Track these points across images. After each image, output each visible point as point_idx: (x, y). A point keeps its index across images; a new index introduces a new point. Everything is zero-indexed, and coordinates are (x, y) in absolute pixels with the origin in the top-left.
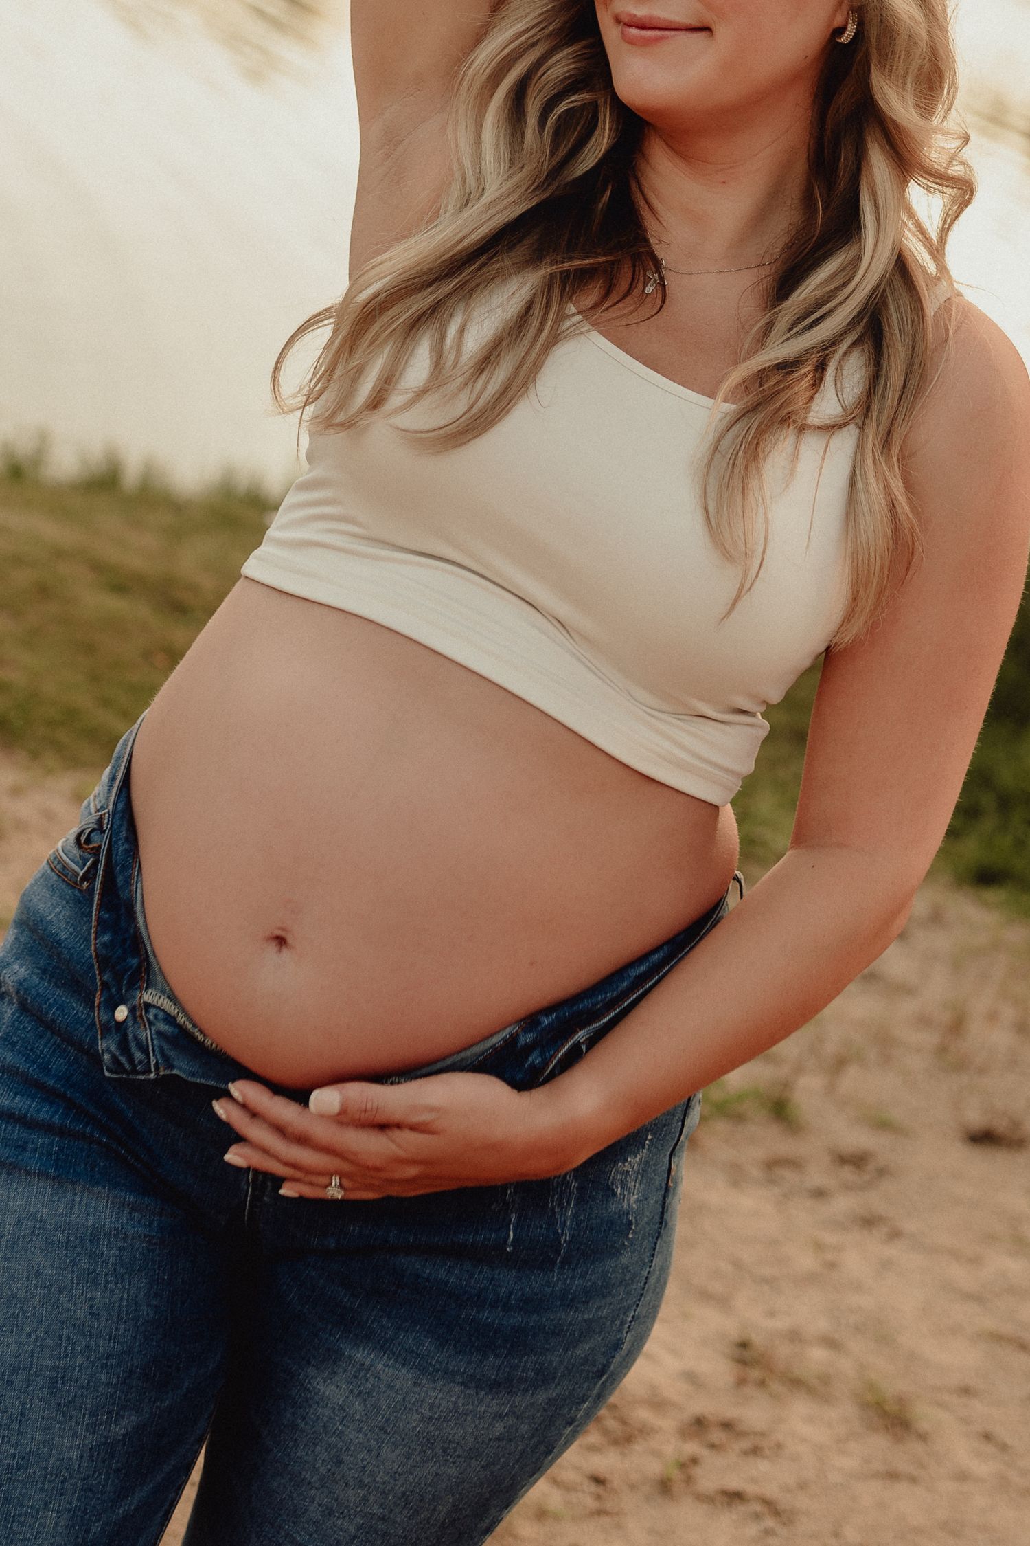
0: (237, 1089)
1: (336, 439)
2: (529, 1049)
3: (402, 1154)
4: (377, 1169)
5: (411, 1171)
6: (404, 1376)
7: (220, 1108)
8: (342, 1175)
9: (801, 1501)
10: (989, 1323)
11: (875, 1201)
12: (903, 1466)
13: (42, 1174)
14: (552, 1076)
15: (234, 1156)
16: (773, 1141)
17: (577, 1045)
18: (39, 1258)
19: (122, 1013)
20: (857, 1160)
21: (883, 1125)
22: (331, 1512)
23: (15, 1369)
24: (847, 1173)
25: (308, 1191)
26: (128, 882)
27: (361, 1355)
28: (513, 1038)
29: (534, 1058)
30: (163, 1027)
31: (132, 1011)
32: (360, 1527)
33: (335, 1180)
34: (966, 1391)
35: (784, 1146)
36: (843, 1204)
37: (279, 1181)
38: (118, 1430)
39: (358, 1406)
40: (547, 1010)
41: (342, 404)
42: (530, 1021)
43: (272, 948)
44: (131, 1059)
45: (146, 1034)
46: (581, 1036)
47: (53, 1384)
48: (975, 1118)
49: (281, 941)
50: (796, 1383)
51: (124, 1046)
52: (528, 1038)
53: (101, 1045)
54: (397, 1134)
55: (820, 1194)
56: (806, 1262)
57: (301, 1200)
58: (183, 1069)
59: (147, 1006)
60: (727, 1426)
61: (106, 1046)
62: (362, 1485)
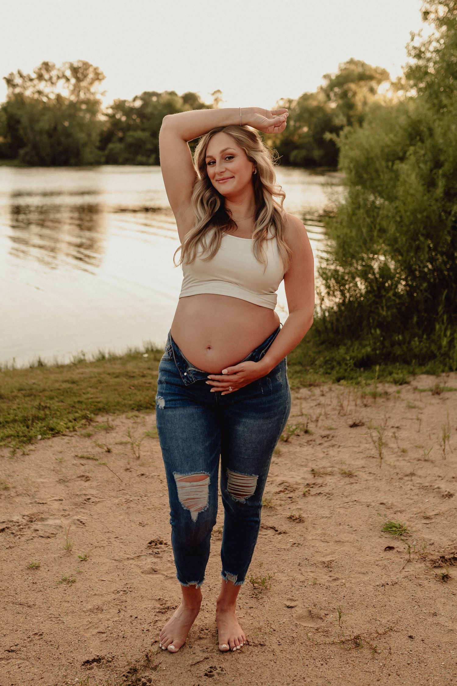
0: (209, 377)
1: (189, 266)
2: (255, 355)
3: (240, 377)
4: (236, 381)
5: (242, 380)
6: (252, 421)
7: (207, 383)
8: (231, 386)
9: (334, 491)
10: (364, 456)
11: (333, 442)
12: (353, 481)
13: (180, 407)
14: (260, 359)
15: (212, 390)
16: (307, 437)
17: (263, 353)
18: (185, 420)
19: (185, 374)
20: (327, 436)
21: (331, 429)
22: (246, 450)
23: (187, 439)
24: (326, 439)
25: (226, 393)
26: (179, 353)
27: (243, 420)
28: (252, 354)
29: (257, 357)
30: (194, 372)
31: (187, 373)
32: (252, 451)
33: (230, 387)
34: (363, 467)
35: (310, 438)
36: (326, 444)
37: (220, 392)
38: (207, 444)
39: (246, 429)
40: (256, 349)
41: (189, 259)
42: (254, 351)
43: (208, 350)
44: (189, 380)
45: (191, 375)
46: (263, 351)
47: (194, 439)
48: (351, 423)
49: (209, 348)
50: (326, 474)
51: (188, 379)
52: (255, 354)
53: (184, 381)
54: (238, 374)
55: (320, 444)
56: (322, 455)
57: (226, 395)
58: (199, 378)
59: (190, 370)
60: (314, 484)
61: (184, 380)
62: (250, 443)
